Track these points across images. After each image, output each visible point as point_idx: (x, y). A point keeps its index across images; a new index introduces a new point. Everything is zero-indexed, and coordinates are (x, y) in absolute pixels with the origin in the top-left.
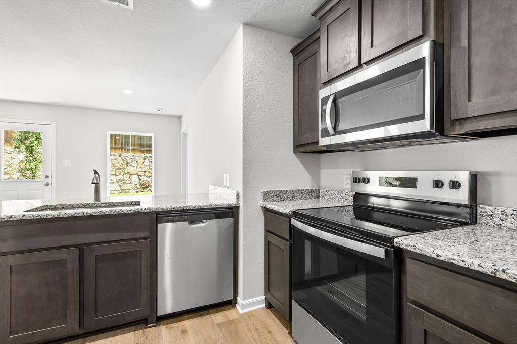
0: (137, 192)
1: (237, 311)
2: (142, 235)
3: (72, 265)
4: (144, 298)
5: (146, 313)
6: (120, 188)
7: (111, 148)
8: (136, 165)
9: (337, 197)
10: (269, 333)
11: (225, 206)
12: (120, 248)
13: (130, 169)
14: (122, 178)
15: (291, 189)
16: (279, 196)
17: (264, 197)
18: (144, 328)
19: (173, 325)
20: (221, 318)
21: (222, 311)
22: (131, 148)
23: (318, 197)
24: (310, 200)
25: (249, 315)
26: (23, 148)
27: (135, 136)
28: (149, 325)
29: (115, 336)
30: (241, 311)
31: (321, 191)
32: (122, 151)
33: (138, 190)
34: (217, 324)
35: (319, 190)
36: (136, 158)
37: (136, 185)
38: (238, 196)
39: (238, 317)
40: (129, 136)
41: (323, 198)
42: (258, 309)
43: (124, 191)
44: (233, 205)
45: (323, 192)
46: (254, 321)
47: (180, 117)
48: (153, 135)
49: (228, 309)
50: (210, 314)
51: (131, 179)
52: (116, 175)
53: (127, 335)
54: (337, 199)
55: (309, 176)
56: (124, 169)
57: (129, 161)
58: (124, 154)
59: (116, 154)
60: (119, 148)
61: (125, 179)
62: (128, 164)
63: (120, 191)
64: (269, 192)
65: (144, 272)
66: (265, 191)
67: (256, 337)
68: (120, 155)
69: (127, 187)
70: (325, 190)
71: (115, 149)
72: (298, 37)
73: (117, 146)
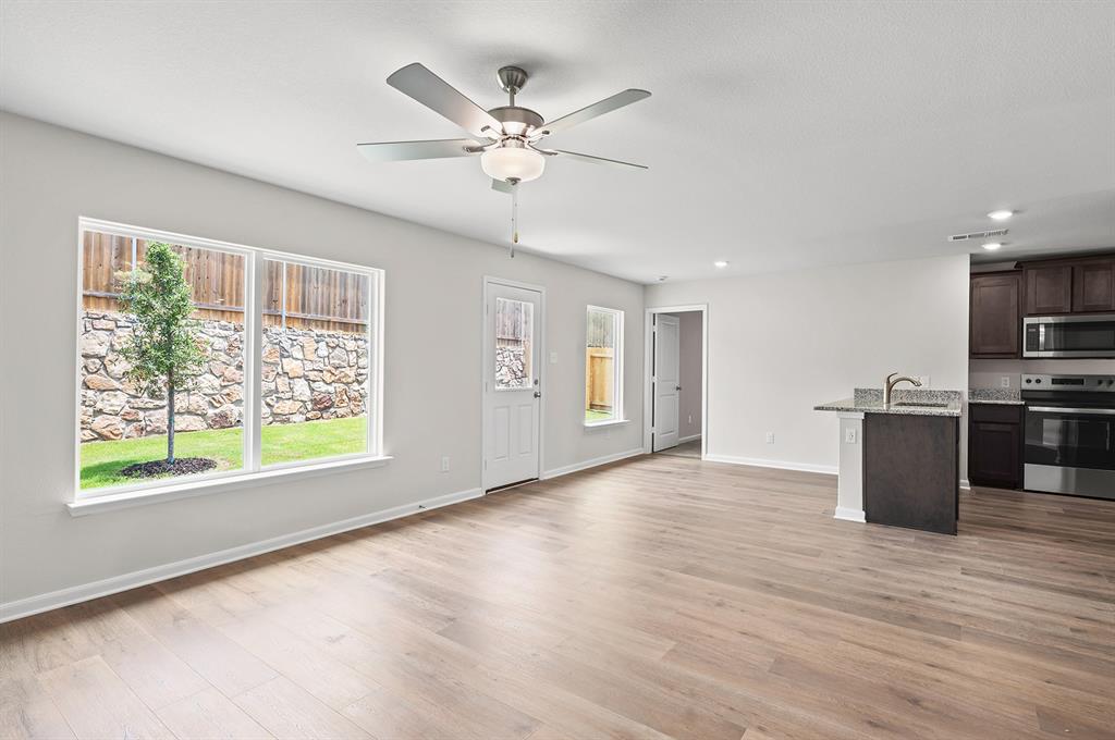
0: (308, 419)
6: (269, 410)
8: (301, 356)
13: (289, 365)
14: (273, 386)
33: (309, 415)
36: (300, 338)
37: (304, 402)
43: (279, 418)
51: (292, 389)
56: (275, 364)
57: (286, 345)
61: (280, 389)
69: (284, 407)
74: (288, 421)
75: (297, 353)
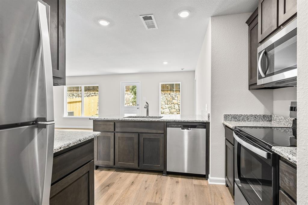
0: (177, 114)
1: (208, 182)
2: (160, 132)
3: (136, 140)
4: (161, 161)
5: (162, 168)
6: (169, 111)
7: (162, 90)
8: (177, 99)
9: (283, 121)
10: (222, 198)
11: (201, 122)
12: (152, 136)
13: (174, 101)
14: (170, 106)
15: (246, 114)
16: (236, 118)
17: (225, 118)
18: (162, 175)
19: (173, 178)
20: (197, 182)
21: (199, 179)
22: (175, 90)
23: (271, 121)
24: (262, 122)
25: (214, 186)
26: (133, 92)
27: (176, 84)
28: (164, 175)
29: (150, 174)
30: (209, 183)
31: (273, 116)
32: (171, 92)
33: (178, 113)
34: (194, 185)
35: (271, 116)
36: (177, 95)
37: (177, 110)
38: (209, 117)
39: (207, 185)
40: (174, 84)
41: (274, 121)
42: (221, 185)
43: (171, 113)
44: (206, 122)
45: (274, 117)
46: (215, 190)
47: (194, 71)
48: (180, 83)
49: (202, 180)
50: (193, 179)
51: (174, 107)
52: (168, 104)
53: (155, 176)
54: (283, 123)
55: (263, 106)
56: (171, 101)
57: (174, 97)
58: (172, 93)
59: (168, 93)
60: (169, 90)
61: (172, 106)
62: (173, 99)
63: (170, 113)
64: (228, 115)
65: (162, 149)
66: (225, 114)
67: (213, 197)
68: (170, 94)
69: (173, 110)
70: (276, 116)
71: (163, 91)
72: (250, 12)
73: (168, 89)
74: (173, 113)
75: (176, 99)
